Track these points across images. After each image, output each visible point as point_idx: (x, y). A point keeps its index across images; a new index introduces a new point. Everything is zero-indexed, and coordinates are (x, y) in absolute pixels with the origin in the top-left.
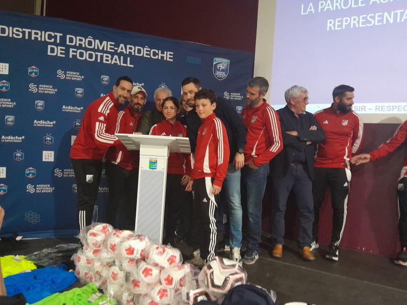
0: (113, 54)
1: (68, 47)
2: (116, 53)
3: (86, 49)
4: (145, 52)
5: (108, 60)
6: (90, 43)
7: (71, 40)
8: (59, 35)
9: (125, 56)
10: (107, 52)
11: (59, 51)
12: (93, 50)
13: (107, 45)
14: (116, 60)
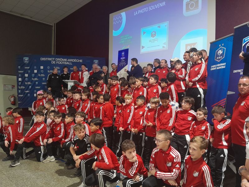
0: (67, 62)
1: (56, 61)
2: (68, 61)
3: (60, 61)
4: (75, 60)
5: (66, 63)
6: (61, 60)
7: (57, 59)
8: (54, 58)
9: (70, 62)
10: (65, 61)
11: (54, 62)
12: (62, 61)
13: (65, 60)
14: (68, 63)
